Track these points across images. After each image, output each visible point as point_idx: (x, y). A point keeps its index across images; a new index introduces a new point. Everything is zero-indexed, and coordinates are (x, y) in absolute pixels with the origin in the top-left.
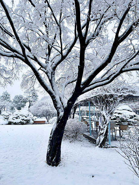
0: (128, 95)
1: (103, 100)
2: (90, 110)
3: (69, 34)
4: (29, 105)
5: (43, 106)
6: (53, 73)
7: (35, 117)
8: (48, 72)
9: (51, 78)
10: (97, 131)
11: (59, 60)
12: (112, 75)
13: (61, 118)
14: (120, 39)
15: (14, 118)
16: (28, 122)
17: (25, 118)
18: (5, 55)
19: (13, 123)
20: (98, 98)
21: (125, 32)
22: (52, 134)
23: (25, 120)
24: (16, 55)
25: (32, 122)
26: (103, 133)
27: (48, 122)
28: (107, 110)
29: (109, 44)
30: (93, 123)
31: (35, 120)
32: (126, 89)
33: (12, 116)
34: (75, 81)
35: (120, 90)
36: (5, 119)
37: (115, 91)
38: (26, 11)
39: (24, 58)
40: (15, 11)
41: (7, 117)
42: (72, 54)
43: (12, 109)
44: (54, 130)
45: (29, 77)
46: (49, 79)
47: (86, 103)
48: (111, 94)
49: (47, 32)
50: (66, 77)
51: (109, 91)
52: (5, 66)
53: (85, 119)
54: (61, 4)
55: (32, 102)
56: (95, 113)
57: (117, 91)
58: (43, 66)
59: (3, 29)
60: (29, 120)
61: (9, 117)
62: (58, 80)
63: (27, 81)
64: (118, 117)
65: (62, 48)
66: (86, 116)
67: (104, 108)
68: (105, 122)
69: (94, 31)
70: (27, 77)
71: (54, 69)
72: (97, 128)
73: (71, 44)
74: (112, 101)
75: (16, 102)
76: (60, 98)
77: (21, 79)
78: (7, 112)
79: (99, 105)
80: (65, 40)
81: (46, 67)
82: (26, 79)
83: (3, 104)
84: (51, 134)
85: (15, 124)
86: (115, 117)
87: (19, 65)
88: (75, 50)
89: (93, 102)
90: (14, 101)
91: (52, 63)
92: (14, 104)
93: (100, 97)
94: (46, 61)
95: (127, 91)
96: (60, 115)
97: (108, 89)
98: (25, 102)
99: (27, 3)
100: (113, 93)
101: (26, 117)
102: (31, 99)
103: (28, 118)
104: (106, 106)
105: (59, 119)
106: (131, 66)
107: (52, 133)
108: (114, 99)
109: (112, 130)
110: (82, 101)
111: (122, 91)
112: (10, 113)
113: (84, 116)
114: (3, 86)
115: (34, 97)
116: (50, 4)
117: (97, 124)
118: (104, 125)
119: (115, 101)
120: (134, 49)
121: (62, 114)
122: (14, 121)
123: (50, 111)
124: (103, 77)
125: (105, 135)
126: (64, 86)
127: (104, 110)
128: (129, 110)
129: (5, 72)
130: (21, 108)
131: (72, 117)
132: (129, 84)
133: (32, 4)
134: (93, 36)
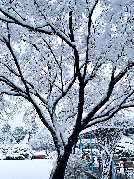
0: (129, 129)
1: (104, 134)
2: (91, 143)
3: (69, 71)
4: (29, 137)
5: (43, 139)
6: (54, 109)
7: (34, 151)
8: (49, 107)
9: (52, 113)
10: (100, 167)
11: (60, 96)
12: (111, 110)
13: (61, 158)
14: (116, 79)
15: (12, 153)
16: (26, 157)
17: (24, 153)
18: (10, 94)
19: (11, 158)
20: (99, 132)
21: (120, 73)
22: (52, 176)
23: (23, 155)
24: (20, 94)
25: (30, 156)
26: (107, 172)
27: (47, 156)
28: (110, 145)
29: (106, 79)
30: (95, 159)
31: (34, 155)
32: (127, 122)
33: (10, 150)
34: (76, 114)
35: (121, 123)
36: (4, 153)
37: (116, 124)
38: (32, 55)
39: (27, 96)
40: (22, 55)
41: (5, 151)
42: (72, 90)
43: (12, 141)
44: (54, 171)
45: (31, 111)
46: (50, 114)
47: (87, 136)
48: (112, 128)
49: (49, 72)
50: (67, 111)
51: (110, 125)
52: (9, 101)
53: (87, 152)
54: (62, 51)
55: (32, 133)
56: (97, 146)
57: (118, 124)
58: (45, 101)
59: (11, 69)
60: (28, 155)
61: (7, 151)
62: (58, 114)
63: (29, 115)
64: (122, 151)
65: (62, 84)
66: (88, 150)
67: (106, 143)
68: (108, 160)
69: (92, 72)
70: (29, 111)
71: (55, 104)
72: (100, 165)
73: (71, 81)
74: (113, 136)
75: (16, 134)
76: (60, 134)
77: (23, 113)
78: (7, 145)
79: (101, 139)
80: (65, 77)
81: (47, 102)
82: (28, 113)
83: (3, 137)
84: (50, 176)
85: (13, 159)
86: (118, 151)
87: (22, 100)
88: (75, 86)
89: (94, 136)
90: (14, 133)
91: (53, 98)
92: (14, 136)
93: (101, 131)
94: (48, 96)
95: (128, 124)
96: (60, 154)
97: (109, 123)
98: (25, 134)
99: (33, 48)
100: (114, 126)
101: (25, 151)
102: (31, 130)
103: (27, 152)
104: (107, 141)
105: (60, 159)
106: (129, 101)
107: (52, 174)
108: (115, 133)
109: (116, 167)
110: (83, 134)
111: (122, 125)
112: (9, 146)
113: (85, 150)
114: (5, 121)
115: (34, 128)
116: (53, 50)
117: (99, 160)
118: (107, 163)
119: (116, 136)
120: (130, 86)
121: (62, 152)
122: (12, 156)
123: (50, 144)
124: (102, 112)
125: (109, 175)
126: (64, 120)
127: (106, 145)
128: (132, 143)
129: (8, 106)
130: (21, 140)
131: (73, 152)
132: (129, 117)
133: (37, 49)
134: (91, 77)
